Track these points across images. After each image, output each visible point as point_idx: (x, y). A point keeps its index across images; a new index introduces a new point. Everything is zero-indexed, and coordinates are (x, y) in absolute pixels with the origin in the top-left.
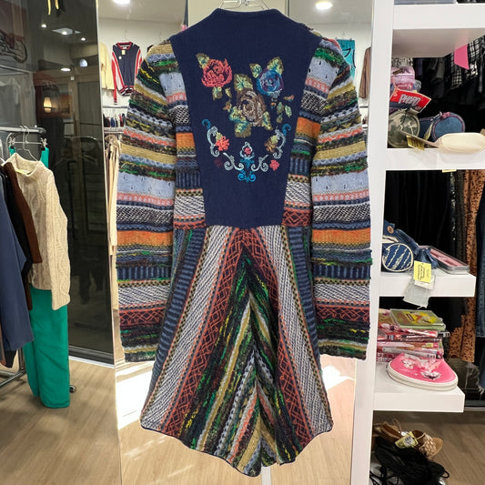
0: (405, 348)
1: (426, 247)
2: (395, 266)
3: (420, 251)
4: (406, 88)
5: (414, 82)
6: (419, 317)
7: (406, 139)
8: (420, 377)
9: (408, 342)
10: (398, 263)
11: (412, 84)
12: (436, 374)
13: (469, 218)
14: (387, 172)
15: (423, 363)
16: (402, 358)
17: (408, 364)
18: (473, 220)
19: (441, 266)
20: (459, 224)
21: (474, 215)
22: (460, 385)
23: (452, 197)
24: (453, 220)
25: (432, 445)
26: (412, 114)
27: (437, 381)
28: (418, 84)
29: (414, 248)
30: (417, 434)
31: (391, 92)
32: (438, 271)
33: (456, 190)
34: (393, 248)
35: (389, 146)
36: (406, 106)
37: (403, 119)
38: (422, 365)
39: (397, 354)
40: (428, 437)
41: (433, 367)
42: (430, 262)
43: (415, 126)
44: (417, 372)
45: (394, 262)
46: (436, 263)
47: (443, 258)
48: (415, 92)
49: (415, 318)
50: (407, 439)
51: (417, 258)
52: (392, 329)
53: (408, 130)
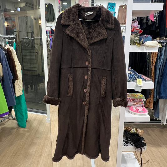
0: (133, 104)
1: (140, 74)
2: (131, 80)
3: (139, 76)
4: (136, 27)
5: (138, 25)
6: (137, 95)
7: (135, 43)
8: (138, 112)
9: (134, 102)
10: (132, 79)
11: (137, 26)
12: (142, 111)
13: (153, 65)
14: (130, 52)
15: (138, 108)
16: (133, 107)
17: (134, 109)
18: (154, 66)
19: (144, 80)
20: (149, 67)
21: (154, 64)
22: (149, 114)
23: (147, 59)
24: (148, 66)
25: (140, 132)
26: (137, 35)
27: (142, 113)
28: (139, 26)
29: (137, 75)
30: (136, 129)
31: (131, 28)
32: (143, 81)
33: (149, 57)
34: (131, 75)
35: (131, 45)
36: (136, 33)
37: (135, 37)
38: (138, 109)
39: (131, 106)
40: (139, 130)
41: (141, 109)
42: (141, 79)
43: (138, 39)
44: (137, 111)
45: (131, 79)
46: (143, 79)
47: (145, 77)
48: (138, 29)
49: (136, 95)
50: (133, 131)
51: (138, 78)
52: (130, 99)
53: (136, 40)
